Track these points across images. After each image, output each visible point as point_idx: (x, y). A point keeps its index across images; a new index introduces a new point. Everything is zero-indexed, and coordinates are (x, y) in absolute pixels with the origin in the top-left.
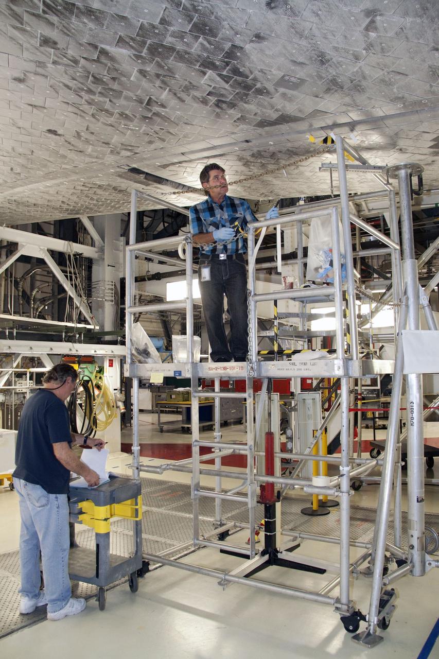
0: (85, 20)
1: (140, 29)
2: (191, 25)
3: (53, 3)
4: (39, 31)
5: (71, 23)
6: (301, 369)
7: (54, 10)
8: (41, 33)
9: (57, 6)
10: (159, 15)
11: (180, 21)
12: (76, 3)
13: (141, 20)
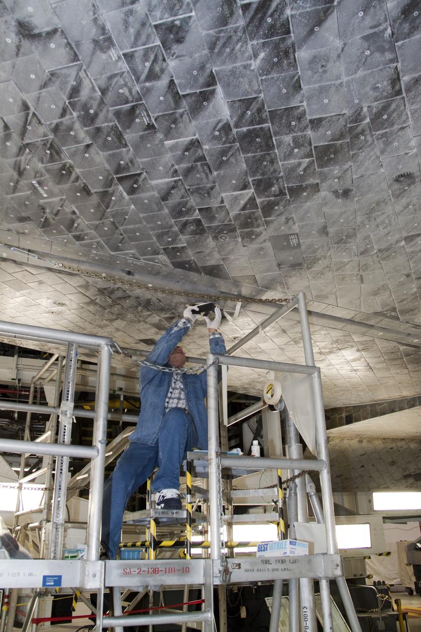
0: (262, 55)
1: (286, 109)
2: (327, 143)
3: (275, 11)
4: (193, 14)
5: (246, 42)
6: (277, 570)
7: (260, 16)
8: (190, 17)
9: (272, 16)
10: (326, 113)
11: (329, 133)
12: (292, 35)
13: (305, 104)
